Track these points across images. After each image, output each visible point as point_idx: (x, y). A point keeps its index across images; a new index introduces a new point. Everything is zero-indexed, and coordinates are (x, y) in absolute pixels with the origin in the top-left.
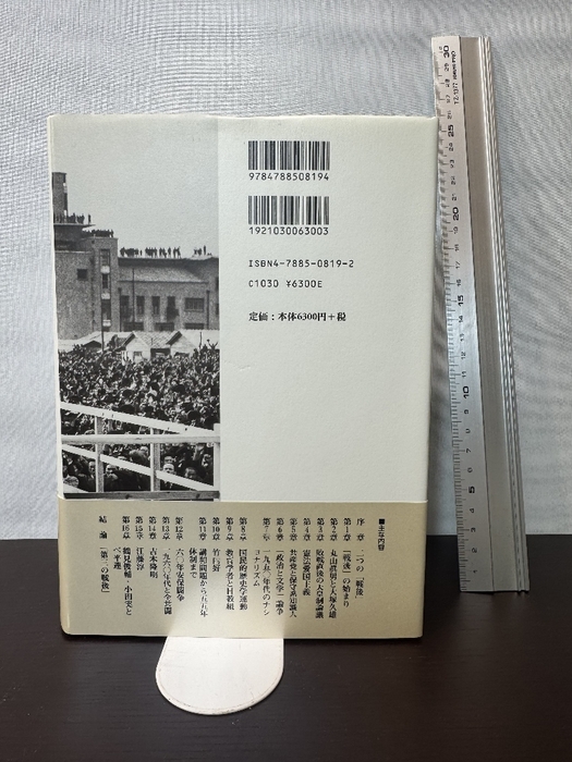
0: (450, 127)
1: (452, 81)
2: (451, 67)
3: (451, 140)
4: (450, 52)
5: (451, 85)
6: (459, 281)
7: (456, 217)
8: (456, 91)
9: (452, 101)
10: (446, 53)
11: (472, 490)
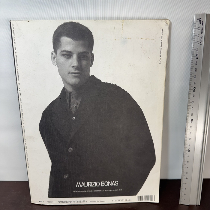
0: (197, 55)
1: (200, 35)
2: (201, 29)
3: (197, 60)
6: (192, 114)
7: (194, 91)
8: (201, 39)
9: (199, 43)
10: (200, 22)
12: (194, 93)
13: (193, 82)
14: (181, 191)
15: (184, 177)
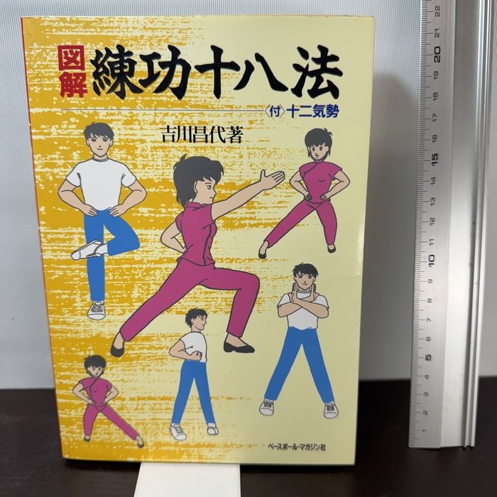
12: (437, 66)
13: (431, 29)
14: (412, 403)
15: (422, 354)
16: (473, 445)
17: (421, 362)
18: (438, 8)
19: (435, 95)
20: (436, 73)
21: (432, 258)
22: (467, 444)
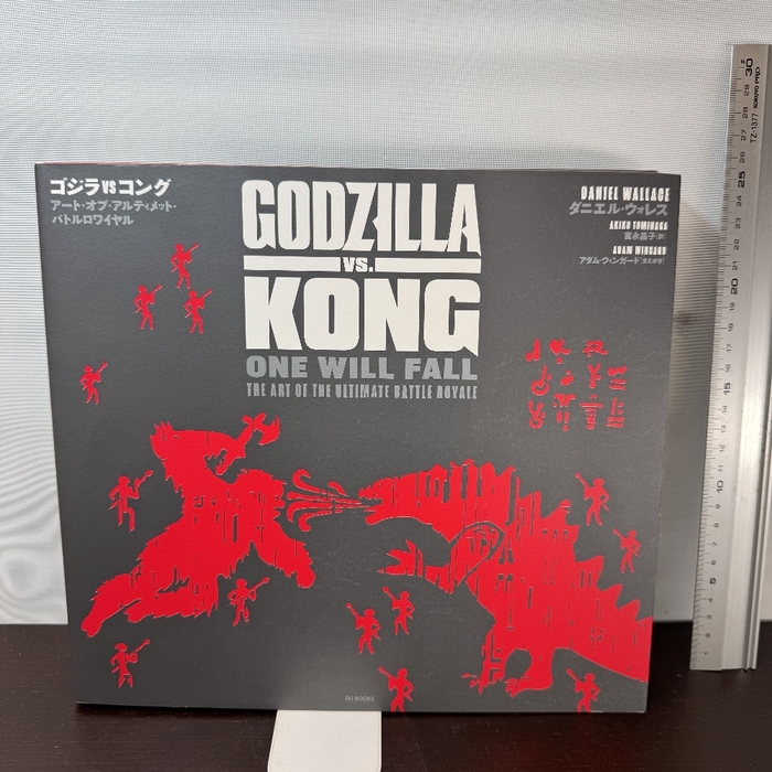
0: (742, 174)
1: (751, 110)
2: (752, 90)
3: (740, 191)
4: (753, 68)
5: (750, 117)
6: (728, 367)
7: (734, 290)
8: (754, 124)
9: (748, 139)
10: (749, 69)
11: (713, 581)
12: (733, 298)
14: (695, 626)
15: (706, 578)
16: (754, 667)
17: (705, 584)
18: (737, 241)
19: (731, 325)
20: (733, 305)
21: (720, 484)
22: (748, 667)
